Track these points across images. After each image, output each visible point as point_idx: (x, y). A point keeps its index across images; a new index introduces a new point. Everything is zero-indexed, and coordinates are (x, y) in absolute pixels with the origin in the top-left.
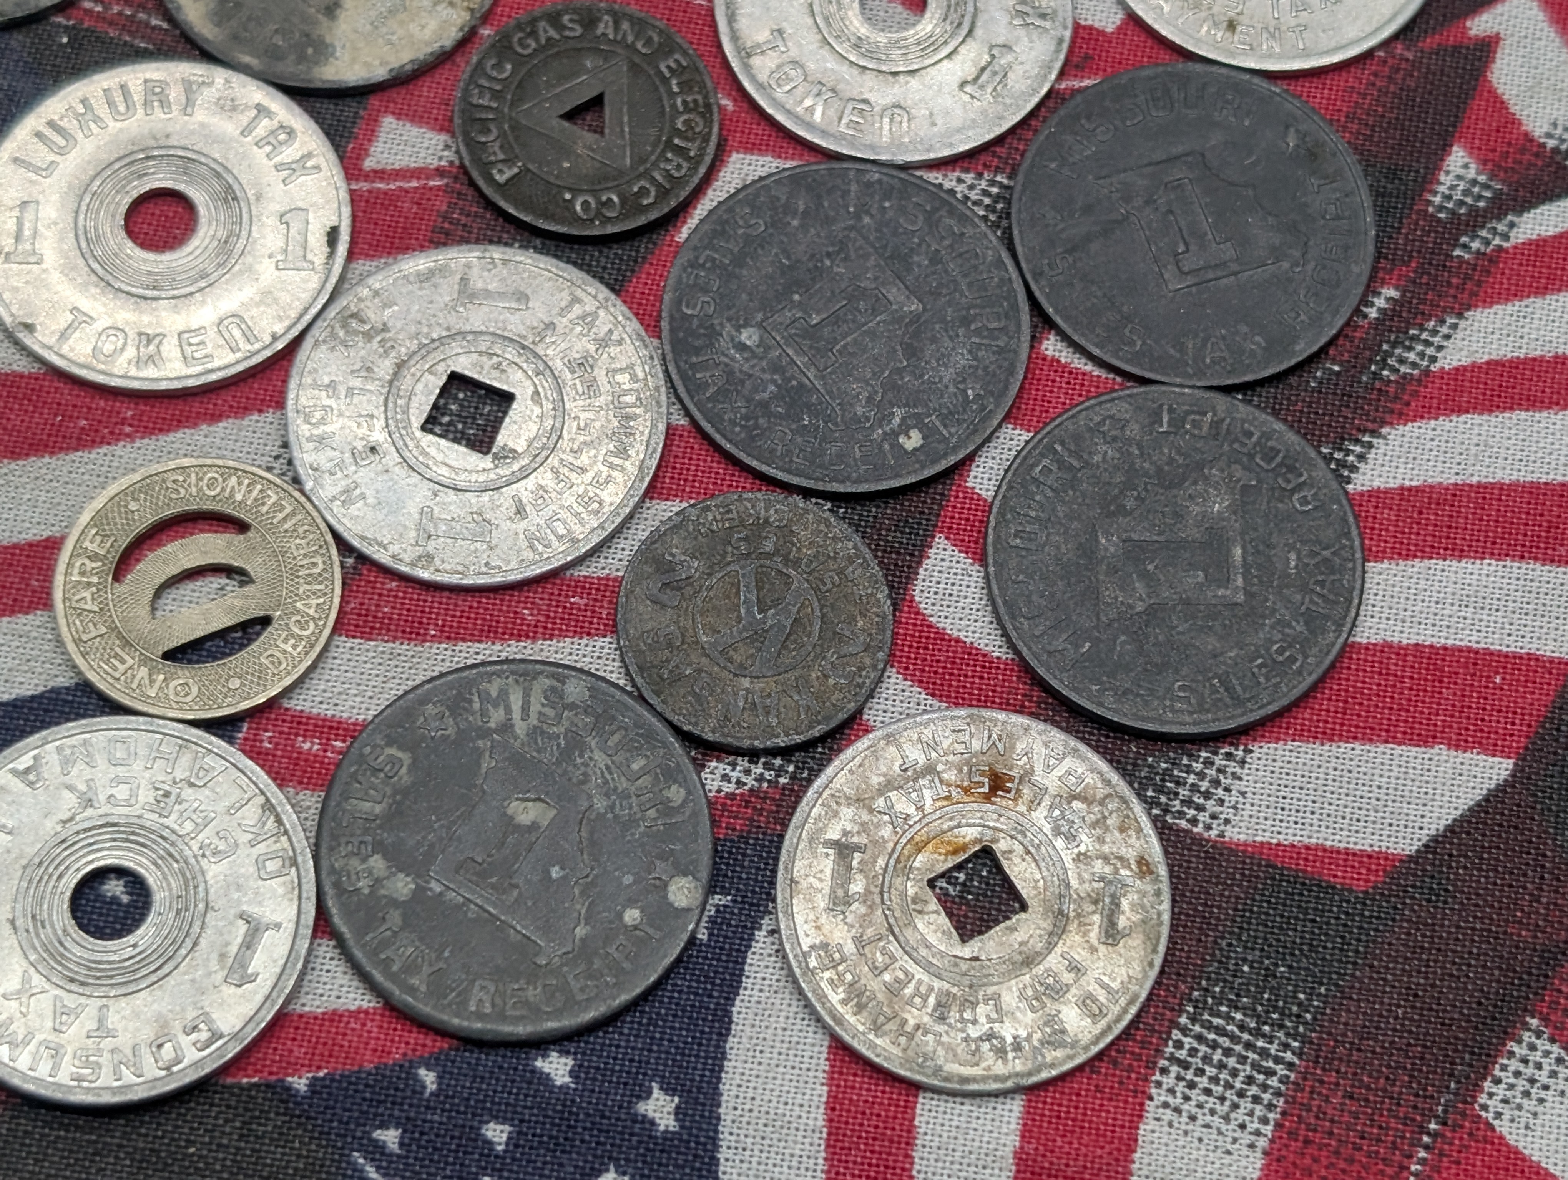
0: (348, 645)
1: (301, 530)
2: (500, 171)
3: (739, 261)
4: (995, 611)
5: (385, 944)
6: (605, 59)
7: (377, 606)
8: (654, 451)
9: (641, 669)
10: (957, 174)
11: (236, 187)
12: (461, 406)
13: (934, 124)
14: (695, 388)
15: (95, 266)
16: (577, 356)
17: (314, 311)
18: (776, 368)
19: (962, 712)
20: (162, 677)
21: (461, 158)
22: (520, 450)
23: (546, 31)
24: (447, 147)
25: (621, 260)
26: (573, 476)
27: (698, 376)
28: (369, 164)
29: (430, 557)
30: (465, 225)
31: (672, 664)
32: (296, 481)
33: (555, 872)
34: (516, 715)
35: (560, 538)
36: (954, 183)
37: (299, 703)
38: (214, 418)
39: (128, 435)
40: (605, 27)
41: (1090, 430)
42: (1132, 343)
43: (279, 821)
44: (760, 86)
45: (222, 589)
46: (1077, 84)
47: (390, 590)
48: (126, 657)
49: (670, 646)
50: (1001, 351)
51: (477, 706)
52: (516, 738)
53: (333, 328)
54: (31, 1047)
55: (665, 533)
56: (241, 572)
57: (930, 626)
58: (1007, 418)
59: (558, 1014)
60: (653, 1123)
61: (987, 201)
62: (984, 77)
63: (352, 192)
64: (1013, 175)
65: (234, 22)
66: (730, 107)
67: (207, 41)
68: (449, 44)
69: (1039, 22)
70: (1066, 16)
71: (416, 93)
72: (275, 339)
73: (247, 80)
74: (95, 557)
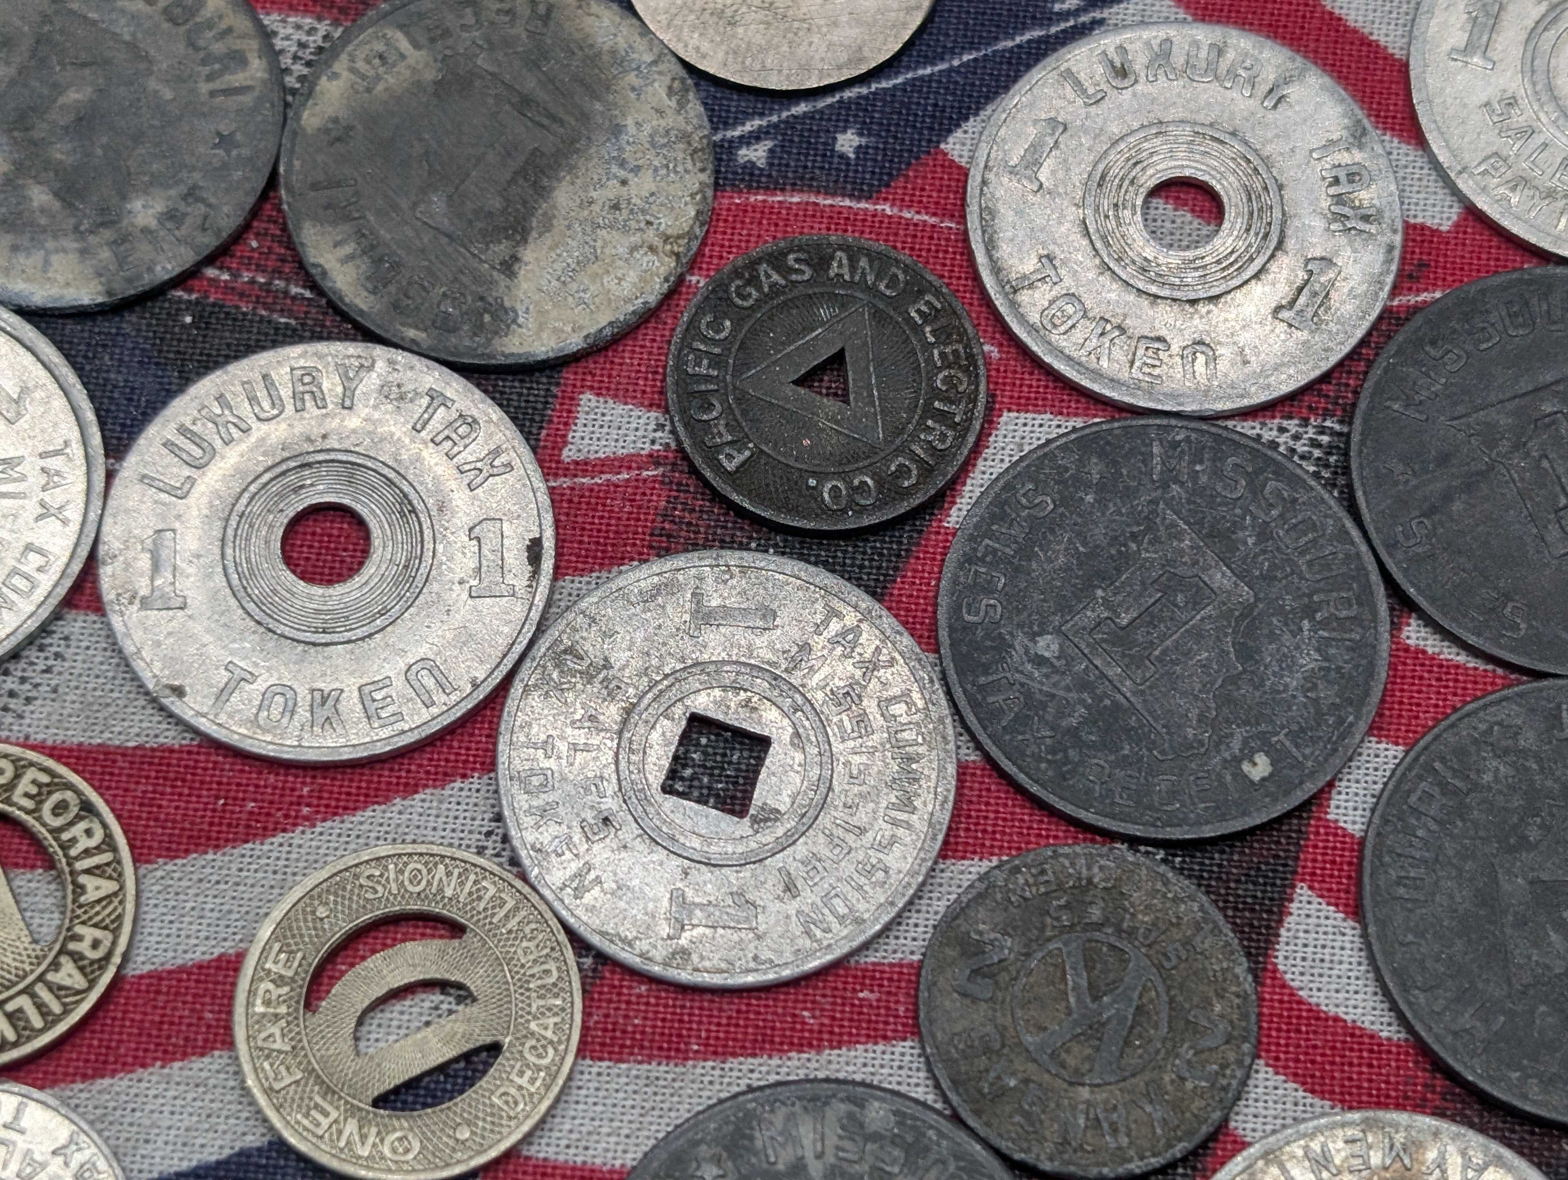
0: (595, 1070)
1: (527, 930)
2: (730, 457)
3: (1026, 552)
4: (1379, 979)
6: (843, 306)
7: (626, 1017)
8: (945, 801)
9: (956, 1084)
10: (1277, 421)
11: (413, 496)
12: (705, 753)
13: (1246, 362)
14: (988, 716)
15: (251, 606)
16: (842, 684)
17: (518, 649)
18: (1084, 685)
19: (1356, 1116)
20: (374, 1130)
21: (679, 442)
22: (783, 809)
23: (768, 276)
24: (660, 427)
25: (881, 555)
26: (850, 839)
27: (990, 700)
28: (568, 454)
30: (689, 524)
31: (992, 1074)
32: (515, 862)
34: (809, 1152)
35: (841, 919)
36: (1275, 433)
37: (542, 1150)
38: (410, 789)
39: (306, 818)
40: (839, 266)
41: (1475, 741)
42: (1515, 627)
44: (1032, 328)
45: (436, 1008)
46: (1413, 299)
47: (640, 996)
48: (329, 1108)
49: (988, 1050)
50: (1356, 647)
51: (759, 1144)
53: (544, 667)
55: (968, 905)
56: (459, 986)
57: (1300, 1002)
58: (1370, 731)
61: (1317, 453)
62: (1302, 300)
63: (552, 491)
64: (1347, 419)
65: (392, 288)
66: (995, 355)
67: (361, 312)
68: (652, 299)
69: (1361, 226)
70: (1394, 215)
71: (617, 360)
72: (475, 686)
73: (415, 360)
74: (280, 980)
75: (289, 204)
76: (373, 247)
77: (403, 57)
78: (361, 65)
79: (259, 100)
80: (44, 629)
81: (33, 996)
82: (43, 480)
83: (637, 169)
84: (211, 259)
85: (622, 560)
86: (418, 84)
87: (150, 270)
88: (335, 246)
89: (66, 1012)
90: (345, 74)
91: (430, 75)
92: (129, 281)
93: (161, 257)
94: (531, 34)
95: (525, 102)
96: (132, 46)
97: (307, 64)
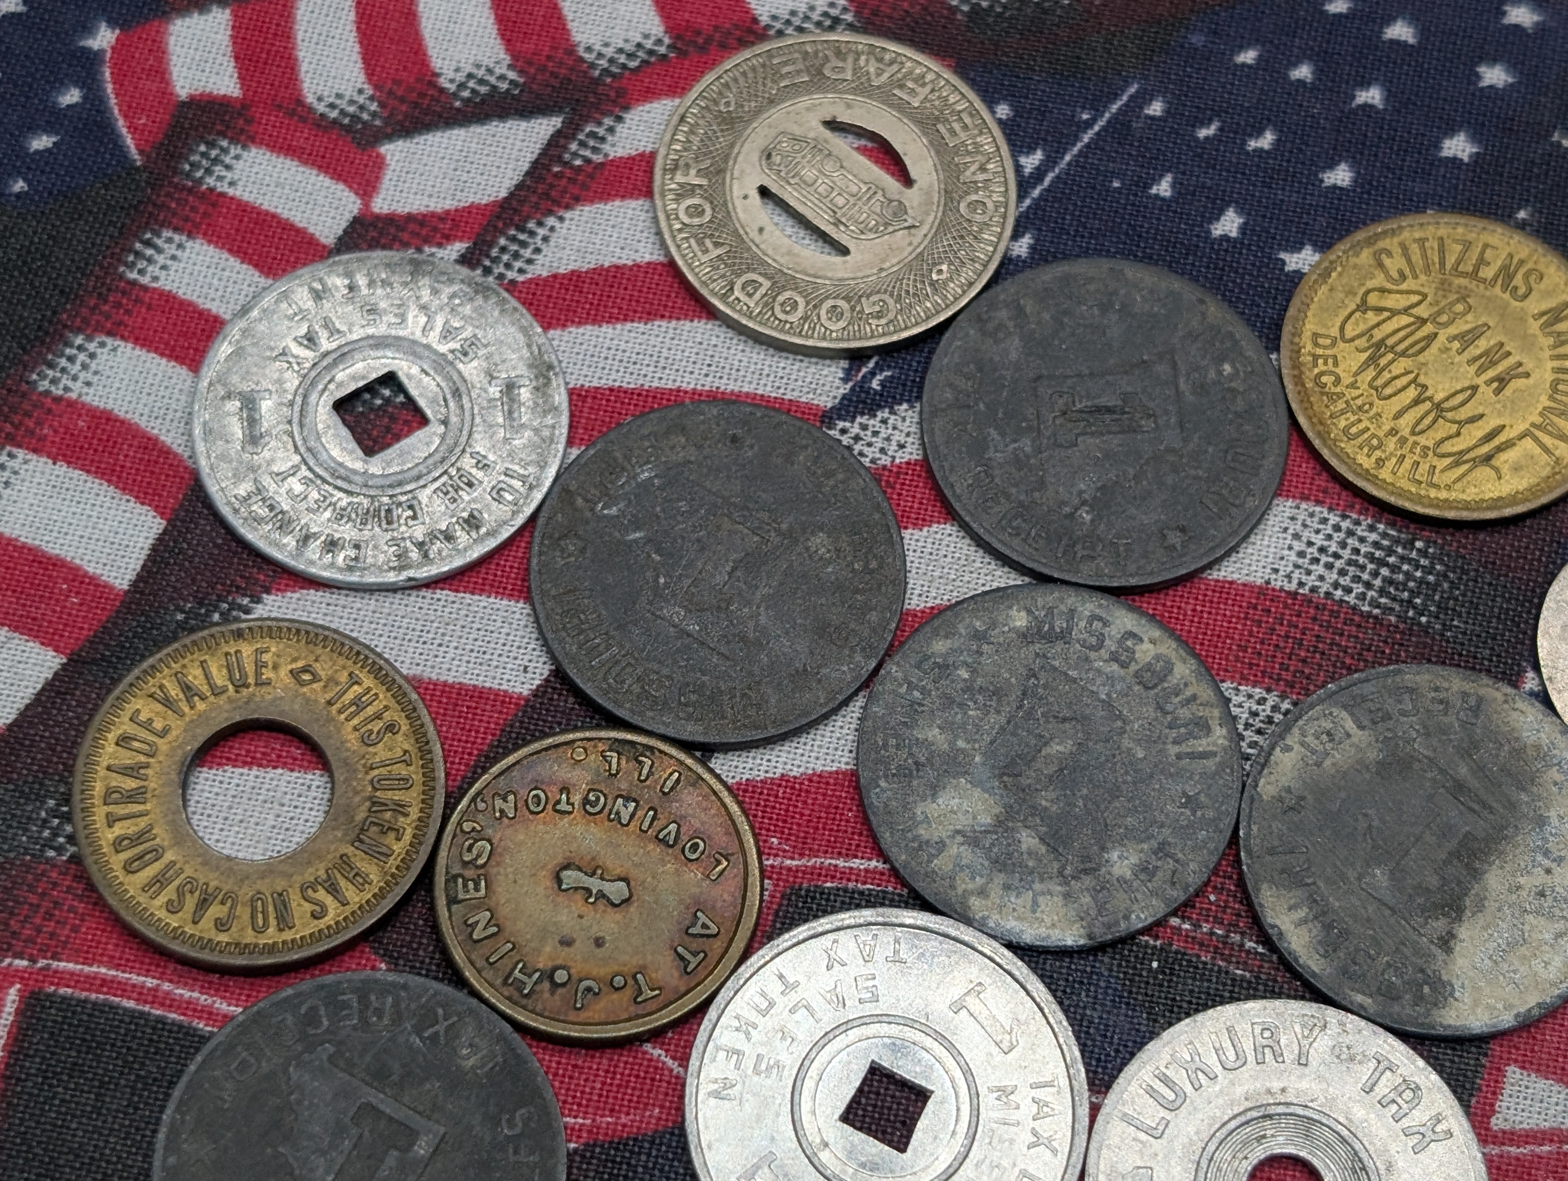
11: (1363, 1155)
63: (1486, 1158)
65: (1342, 954)
67: (1314, 974)
71: (1539, 1037)
73: (1363, 1023)
75: (1248, 866)
76: (1324, 913)
77: (1349, 735)
78: (1309, 739)
79: (1222, 766)
82: (1034, 1108)
83: (1560, 860)
84: (1176, 911)
86: (1363, 764)
87: (1127, 917)
88: (1290, 909)
90: (1297, 747)
91: (1373, 755)
92: (1109, 926)
93: (1135, 907)
94: (1464, 724)
95: (1459, 788)
96: (1108, 704)
97: (1259, 732)
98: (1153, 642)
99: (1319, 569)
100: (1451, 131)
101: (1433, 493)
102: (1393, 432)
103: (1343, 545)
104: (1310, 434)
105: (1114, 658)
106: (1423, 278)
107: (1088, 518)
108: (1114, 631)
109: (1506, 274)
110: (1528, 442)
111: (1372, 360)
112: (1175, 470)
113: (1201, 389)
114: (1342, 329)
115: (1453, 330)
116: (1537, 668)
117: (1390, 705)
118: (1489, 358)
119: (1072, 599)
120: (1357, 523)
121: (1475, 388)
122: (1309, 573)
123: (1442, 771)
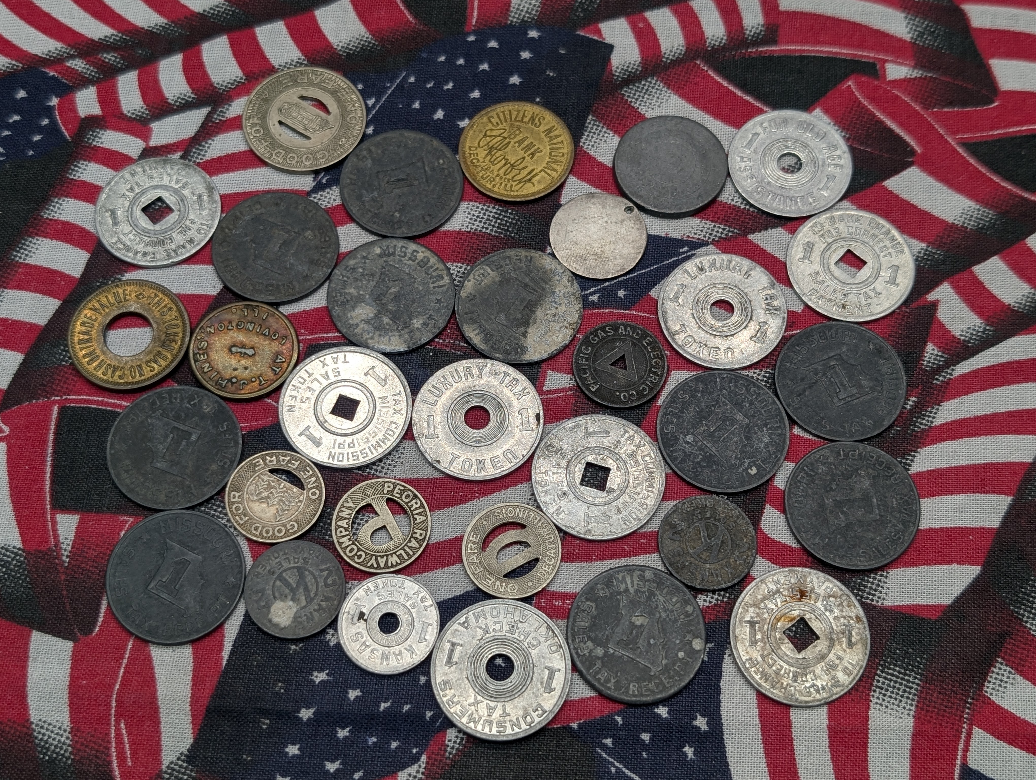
0: (566, 565)
1: (544, 526)
2: (593, 387)
3: (682, 411)
4: (791, 530)
5: (597, 673)
6: (623, 342)
7: (574, 550)
8: (662, 484)
9: (671, 565)
10: (753, 370)
11: (501, 402)
12: (591, 473)
13: (743, 353)
14: (674, 459)
15: (457, 436)
16: (630, 452)
17: (535, 445)
18: (700, 449)
19: (787, 569)
20: (505, 584)
21: (578, 384)
22: (615, 488)
23: (601, 334)
24: (571, 379)
25: (639, 414)
26: (636, 496)
27: (674, 454)
28: (545, 389)
29: (590, 531)
30: (582, 407)
31: (681, 562)
32: (539, 507)
33: (652, 641)
34: (629, 586)
35: (634, 519)
36: (752, 374)
37: (552, 588)
38: (506, 487)
39: (477, 497)
40: (621, 330)
41: (816, 461)
42: (826, 427)
43: (553, 632)
44: (679, 346)
45: (519, 549)
46: (791, 333)
47: (577, 544)
48: (491, 578)
49: (679, 555)
50: (780, 435)
51: (615, 584)
52: (630, 594)
53: (543, 450)
54: (482, 722)
55: (671, 514)
56: (526, 543)
57: (769, 538)
58: (785, 460)
59: (661, 692)
60: (699, 728)
61: (765, 379)
62: (758, 334)
63: (541, 400)
64: (774, 369)
65: (491, 342)
66: (669, 354)
67: (482, 350)
68: (567, 342)
69: (775, 312)
70: (784, 308)
71: (557, 360)
72: (524, 457)
73: (499, 363)
74: (474, 543)
75: (459, 319)
76: (484, 330)
77: (489, 274)
78: (476, 277)
79: (448, 289)
80: (397, 446)
81: (404, 550)
82: (394, 402)
83: (560, 304)
84: (436, 337)
85: (563, 419)
86: (494, 282)
87: (420, 340)
88: (473, 331)
89: (414, 554)
90: (472, 280)
91: (497, 279)
92: (414, 343)
93: (423, 336)
94: (526, 266)
95: (526, 285)
96: (409, 274)
97: (461, 277)
98: (422, 252)
99: (477, 223)
100: (512, 74)
101: (512, 193)
102: (498, 175)
103: (484, 214)
104: (470, 180)
105: (410, 259)
106: (505, 124)
107: (398, 215)
108: (409, 251)
109: (532, 119)
110: (543, 173)
111: (490, 153)
112: (426, 196)
113: (433, 169)
114: (479, 144)
115: (516, 140)
116: (550, 246)
117: (502, 263)
118: (528, 147)
119: (394, 242)
120: (489, 207)
121: (524, 158)
122: (474, 225)
123: (520, 281)
